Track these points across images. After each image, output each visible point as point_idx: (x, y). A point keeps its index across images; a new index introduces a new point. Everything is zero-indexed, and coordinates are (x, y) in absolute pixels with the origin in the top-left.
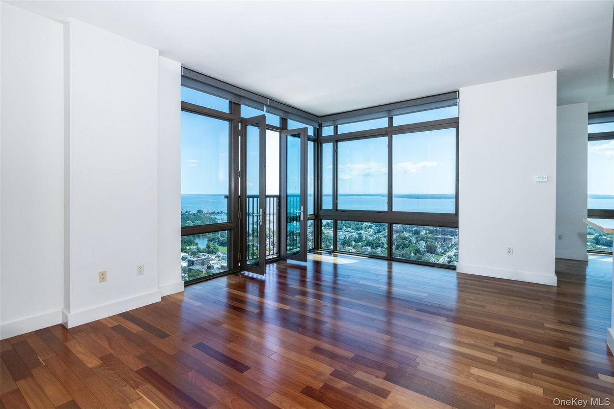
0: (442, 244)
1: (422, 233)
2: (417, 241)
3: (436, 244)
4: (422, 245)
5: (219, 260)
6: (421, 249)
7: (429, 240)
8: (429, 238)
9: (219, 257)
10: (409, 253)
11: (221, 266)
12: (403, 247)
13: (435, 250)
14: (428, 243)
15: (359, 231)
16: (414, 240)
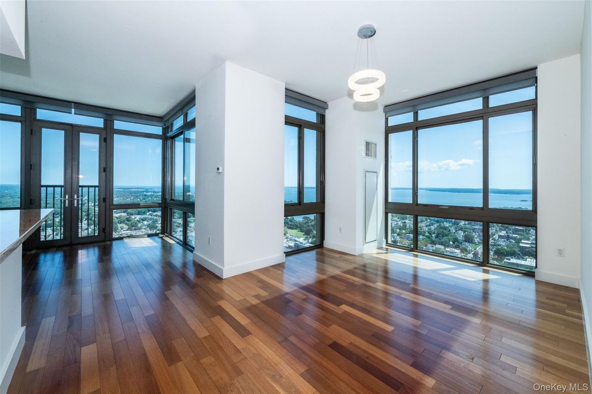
0: (479, 234)
1: (461, 224)
2: (456, 231)
3: (474, 234)
4: (461, 235)
5: (287, 241)
6: (459, 239)
7: (467, 230)
8: (467, 228)
9: (287, 238)
10: (448, 241)
11: (289, 246)
12: (443, 236)
13: (472, 240)
14: (466, 233)
15: (404, 220)
16: (453, 230)
